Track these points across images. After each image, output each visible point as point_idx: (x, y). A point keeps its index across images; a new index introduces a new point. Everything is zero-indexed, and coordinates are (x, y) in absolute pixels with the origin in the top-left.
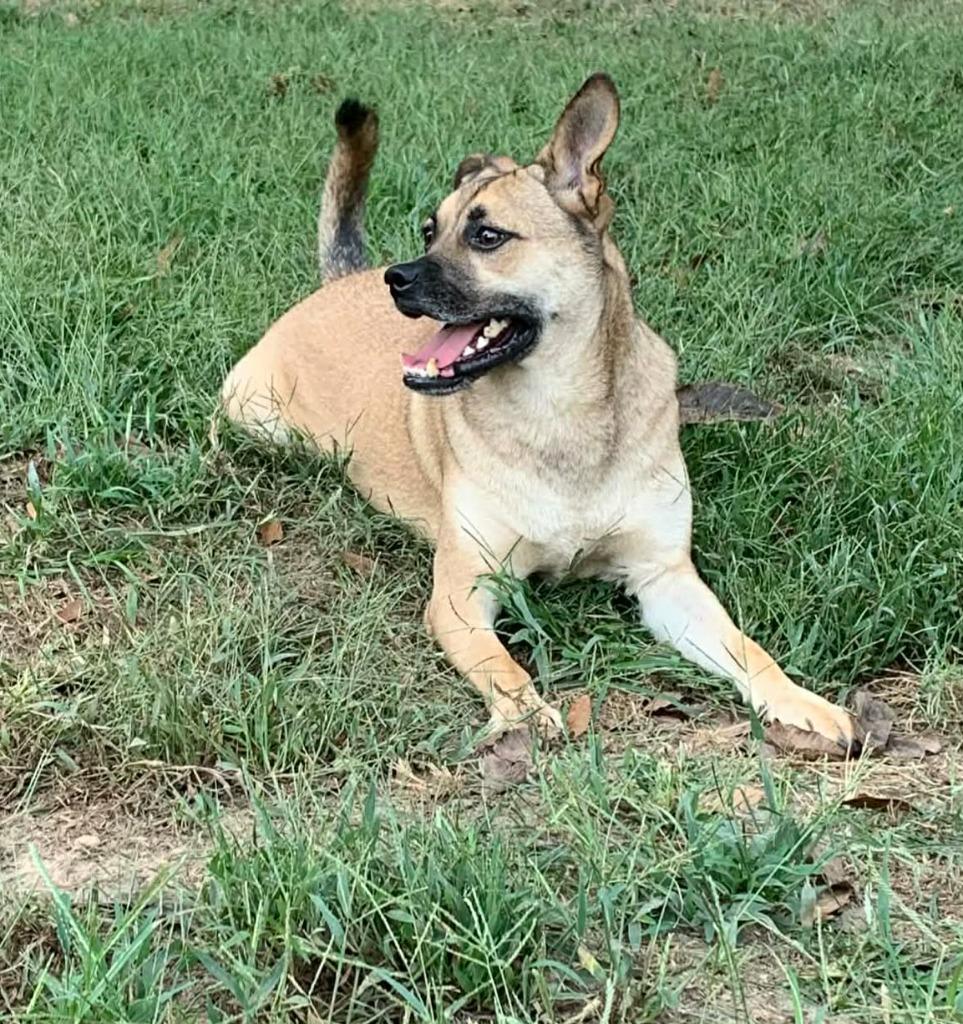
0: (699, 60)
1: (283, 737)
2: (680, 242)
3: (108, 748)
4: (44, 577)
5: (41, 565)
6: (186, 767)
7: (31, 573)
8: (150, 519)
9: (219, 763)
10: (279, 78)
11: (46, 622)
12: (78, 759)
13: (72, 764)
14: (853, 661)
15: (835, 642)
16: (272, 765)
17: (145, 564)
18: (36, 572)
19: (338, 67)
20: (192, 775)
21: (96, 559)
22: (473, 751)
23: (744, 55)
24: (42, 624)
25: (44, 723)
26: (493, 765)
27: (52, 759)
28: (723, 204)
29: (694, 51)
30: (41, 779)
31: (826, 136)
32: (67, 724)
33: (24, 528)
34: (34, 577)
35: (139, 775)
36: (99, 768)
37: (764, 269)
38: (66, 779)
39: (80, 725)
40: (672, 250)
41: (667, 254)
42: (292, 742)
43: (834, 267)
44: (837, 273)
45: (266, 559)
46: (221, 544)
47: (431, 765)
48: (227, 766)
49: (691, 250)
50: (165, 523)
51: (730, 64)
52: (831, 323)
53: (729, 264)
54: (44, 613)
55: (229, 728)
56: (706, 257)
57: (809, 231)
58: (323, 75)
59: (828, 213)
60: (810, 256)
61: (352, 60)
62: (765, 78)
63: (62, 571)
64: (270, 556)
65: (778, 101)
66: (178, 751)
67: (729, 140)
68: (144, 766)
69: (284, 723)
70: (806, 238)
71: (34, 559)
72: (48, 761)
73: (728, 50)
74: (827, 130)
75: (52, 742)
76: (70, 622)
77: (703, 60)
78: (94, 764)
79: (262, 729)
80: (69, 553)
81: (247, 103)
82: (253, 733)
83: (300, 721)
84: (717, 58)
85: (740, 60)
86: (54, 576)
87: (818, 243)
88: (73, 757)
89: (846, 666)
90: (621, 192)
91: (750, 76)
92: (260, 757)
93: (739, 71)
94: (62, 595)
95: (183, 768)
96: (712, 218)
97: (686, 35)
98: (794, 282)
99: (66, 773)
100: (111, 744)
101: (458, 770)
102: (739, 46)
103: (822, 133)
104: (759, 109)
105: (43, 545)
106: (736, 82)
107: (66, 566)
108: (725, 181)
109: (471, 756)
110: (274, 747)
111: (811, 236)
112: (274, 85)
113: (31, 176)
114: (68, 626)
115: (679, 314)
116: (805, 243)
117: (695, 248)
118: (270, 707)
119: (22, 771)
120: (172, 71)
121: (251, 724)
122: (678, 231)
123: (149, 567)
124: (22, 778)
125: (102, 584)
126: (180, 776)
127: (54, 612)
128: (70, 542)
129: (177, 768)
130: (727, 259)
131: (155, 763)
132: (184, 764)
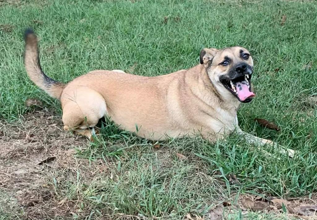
0: (280, 12)
1: (157, 207)
2: (272, 65)
3: (109, 209)
4: (96, 159)
5: (95, 155)
6: (130, 215)
7: (93, 157)
8: (125, 143)
9: (139, 214)
10: (166, 17)
11: (96, 171)
12: (101, 212)
13: (100, 213)
14: (313, 186)
15: (308, 181)
16: (153, 214)
17: (123, 155)
18: (94, 157)
19: (181, 15)
20: (131, 218)
21: (110, 154)
22: (208, 211)
23: (292, 11)
24: (95, 172)
25: (93, 202)
26: (213, 216)
27: (95, 212)
28: (284, 54)
29: (279, 10)
30: (91, 217)
31: (313, 35)
32: (99, 202)
33: (91, 145)
34: (93, 159)
35: (118, 217)
36: (107, 214)
37: (294, 73)
38: (98, 218)
39: (102, 203)
40: (269, 67)
41: (268, 68)
42: (159, 208)
43: (313, 73)
44: (314, 75)
45: (155, 155)
46: (144, 150)
47: (196, 215)
48: (141, 215)
49: (275, 68)
50: (128, 144)
51: (288, 13)
52: (312, 88)
53: (285, 72)
54: (96, 169)
55: (142, 205)
56: (279, 69)
57: (307, 63)
58: (177, 17)
59: (313, 57)
60: (307, 70)
61: (186, 13)
62: (298, 18)
63: (101, 157)
64: (156, 154)
65: (301, 24)
66: (128, 210)
67: (287, 35)
68: (119, 215)
69: (157, 203)
70: (306, 64)
71: (93, 154)
72: (93, 213)
73: (288, 9)
74: (314, 33)
75: (95, 207)
76: (103, 171)
77: (281, 12)
78: (106, 213)
79: (150, 205)
80: (103, 152)
81: (157, 25)
82: (148, 206)
83: (161, 202)
84: (285, 12)
85: (291, 12)
86: (99, 159)
87: (309, 66)
88: (100, 211)
89: (312, 187)
90: (256, 51)
91: (293, 17)
92: (150, 213)
93: (291, 15)
94: (101, 164)
95: (129, 216)
96: (281, 58)
97: (277, 5)
98: (302, 77)
99: (98, 216)
100: (110, 208)
101: (204, 217)
102: (291, 8)
103: (312, 34)
104: (295, 26)
105: (96, 150)
106: (290, 18)
107: (102, 156)
108: (285, 48)
109: (207, 213)
110: (154, 210)
111: (307, 64)
112: (164, 19)
113: (98, 46)
114: (102, 172)
115: (270, 86)
116: (306, 66)
117: (276, 67)
118: (153, 199)
119: (87, 215)
120: (137, 15)
121: (148, 204)
122: (272, 62)
123: (124, 156)
124: (87, 217)
125: (112, 161)
126: (128, 218)
127: (98, 168)
128: (103, 149)
129: (127, 215)
130: (284, 70)
131: (121, 214)
132: (129, 214)
